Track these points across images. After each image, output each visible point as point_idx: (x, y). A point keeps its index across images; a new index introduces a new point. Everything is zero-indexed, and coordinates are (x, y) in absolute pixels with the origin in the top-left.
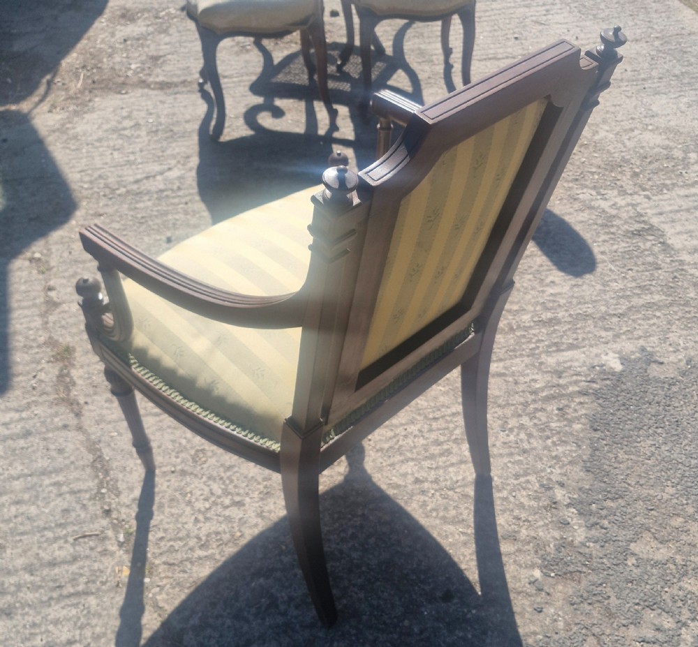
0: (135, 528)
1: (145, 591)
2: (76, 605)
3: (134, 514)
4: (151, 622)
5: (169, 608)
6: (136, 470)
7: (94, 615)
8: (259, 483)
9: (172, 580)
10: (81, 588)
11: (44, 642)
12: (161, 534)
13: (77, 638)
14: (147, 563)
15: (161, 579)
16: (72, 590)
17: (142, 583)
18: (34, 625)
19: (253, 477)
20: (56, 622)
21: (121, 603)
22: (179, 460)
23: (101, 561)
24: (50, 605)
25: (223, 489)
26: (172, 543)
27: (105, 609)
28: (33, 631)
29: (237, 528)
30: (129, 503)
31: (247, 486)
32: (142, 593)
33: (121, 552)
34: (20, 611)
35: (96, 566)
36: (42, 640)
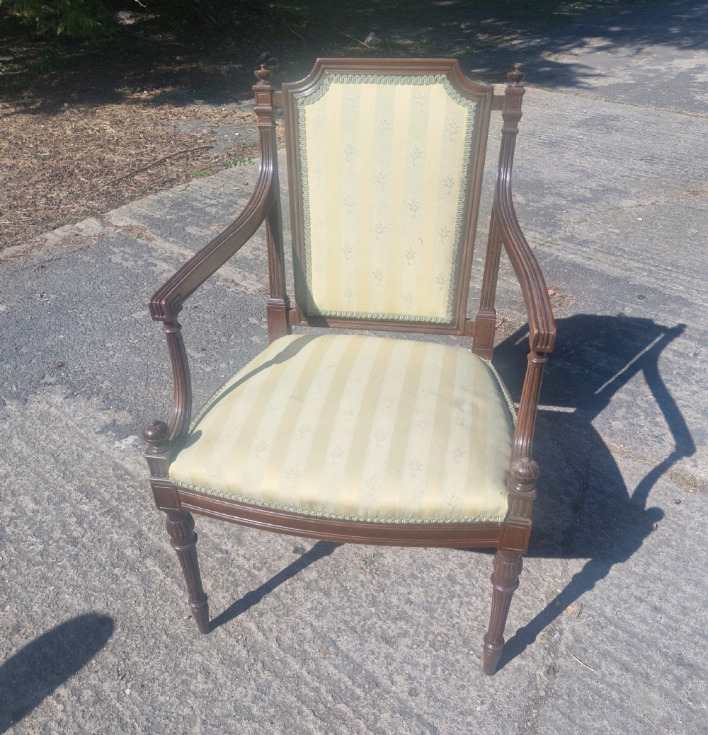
0: (541, 633)
1: (566, 585)
2: (623, 619)
3: (533, 645)
4: (576, 566)
5: (558, 561)
6: (501, 684)
7: (613, 602)
8: (423, 579)
9: (542, 575)
10: (612, 628)
11: (660, 616)
12: (525, 610)
13: (633, 598)
14: (551, 600)
15: (549, 582)
16: (620, 632)
17: (564, 592)
18: (663, 633)
19: (422, 587)
20: (644, 620)
21: (588, 592)
22: (459, 657)
23: (585, 634)
24: (643, 637)
25: (451, 600)
26: (523, 597)
27: (602, 598)
28: (665, 630)
29: (470, 566)
30: (530, 659)
31: (432, 585)
32: (569, 587)
33: (564, 626)
34: (670, 653)
35: (590, 633)
36: (661, 618)
